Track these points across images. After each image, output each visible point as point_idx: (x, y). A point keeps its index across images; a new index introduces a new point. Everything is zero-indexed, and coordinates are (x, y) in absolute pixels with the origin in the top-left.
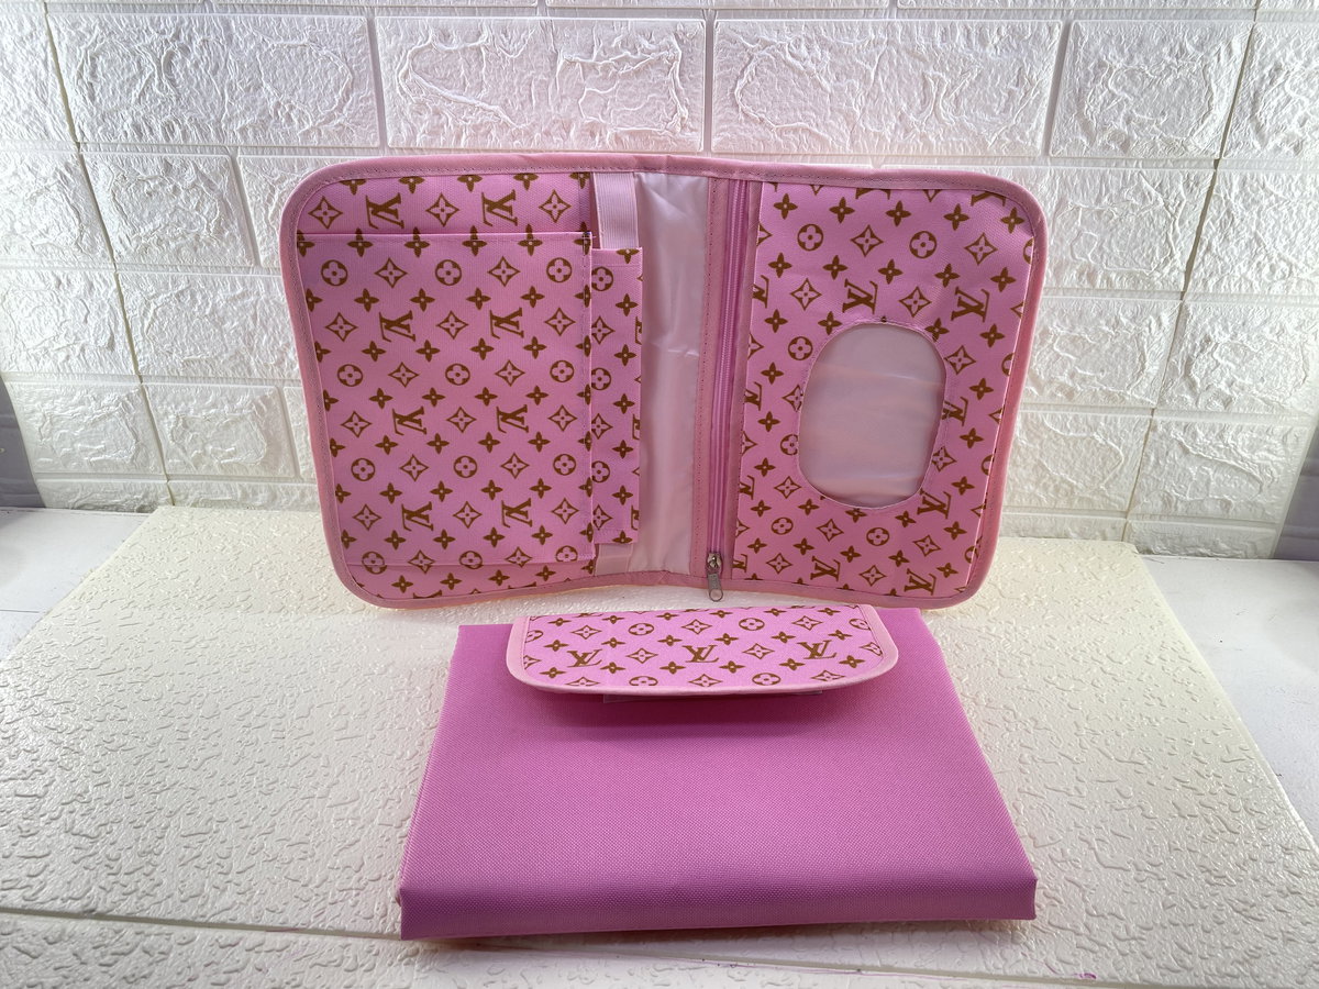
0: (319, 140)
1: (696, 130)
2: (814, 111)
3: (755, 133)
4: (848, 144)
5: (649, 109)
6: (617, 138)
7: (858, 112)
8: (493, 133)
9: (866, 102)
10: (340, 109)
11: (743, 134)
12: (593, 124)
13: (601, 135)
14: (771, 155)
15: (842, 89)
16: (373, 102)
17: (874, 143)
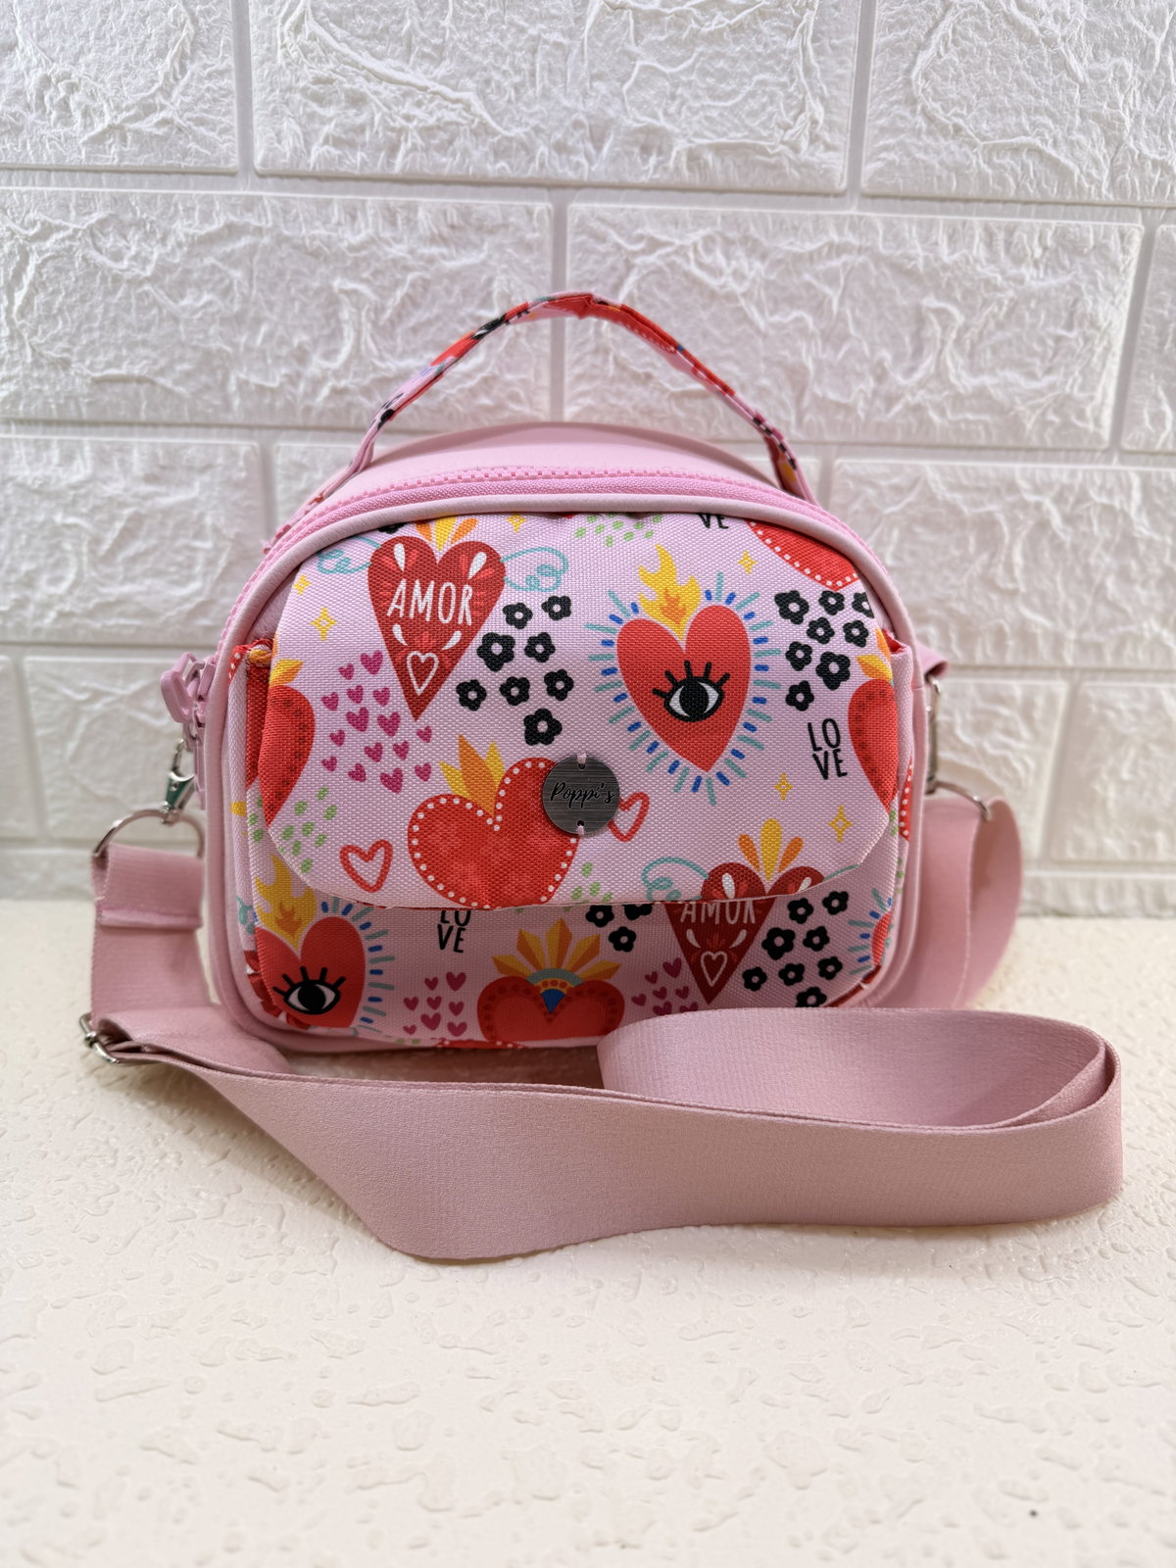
0: (122, 155)
1: (835, 149)
2: (1052, 116)
3: (944, 154)
4: (1106, 184)
5: (753, 104)
6: (693, 157)
7: (1128, 122)
8: (458, 143)
9: (1143, 101)
10: (166, 92)
11: (920, 155)
12: (650, 131)
13: (660, 152)
14: (967, 201)
15: (1103, 75)
16: (230, 82)
17: (1152, 180)
